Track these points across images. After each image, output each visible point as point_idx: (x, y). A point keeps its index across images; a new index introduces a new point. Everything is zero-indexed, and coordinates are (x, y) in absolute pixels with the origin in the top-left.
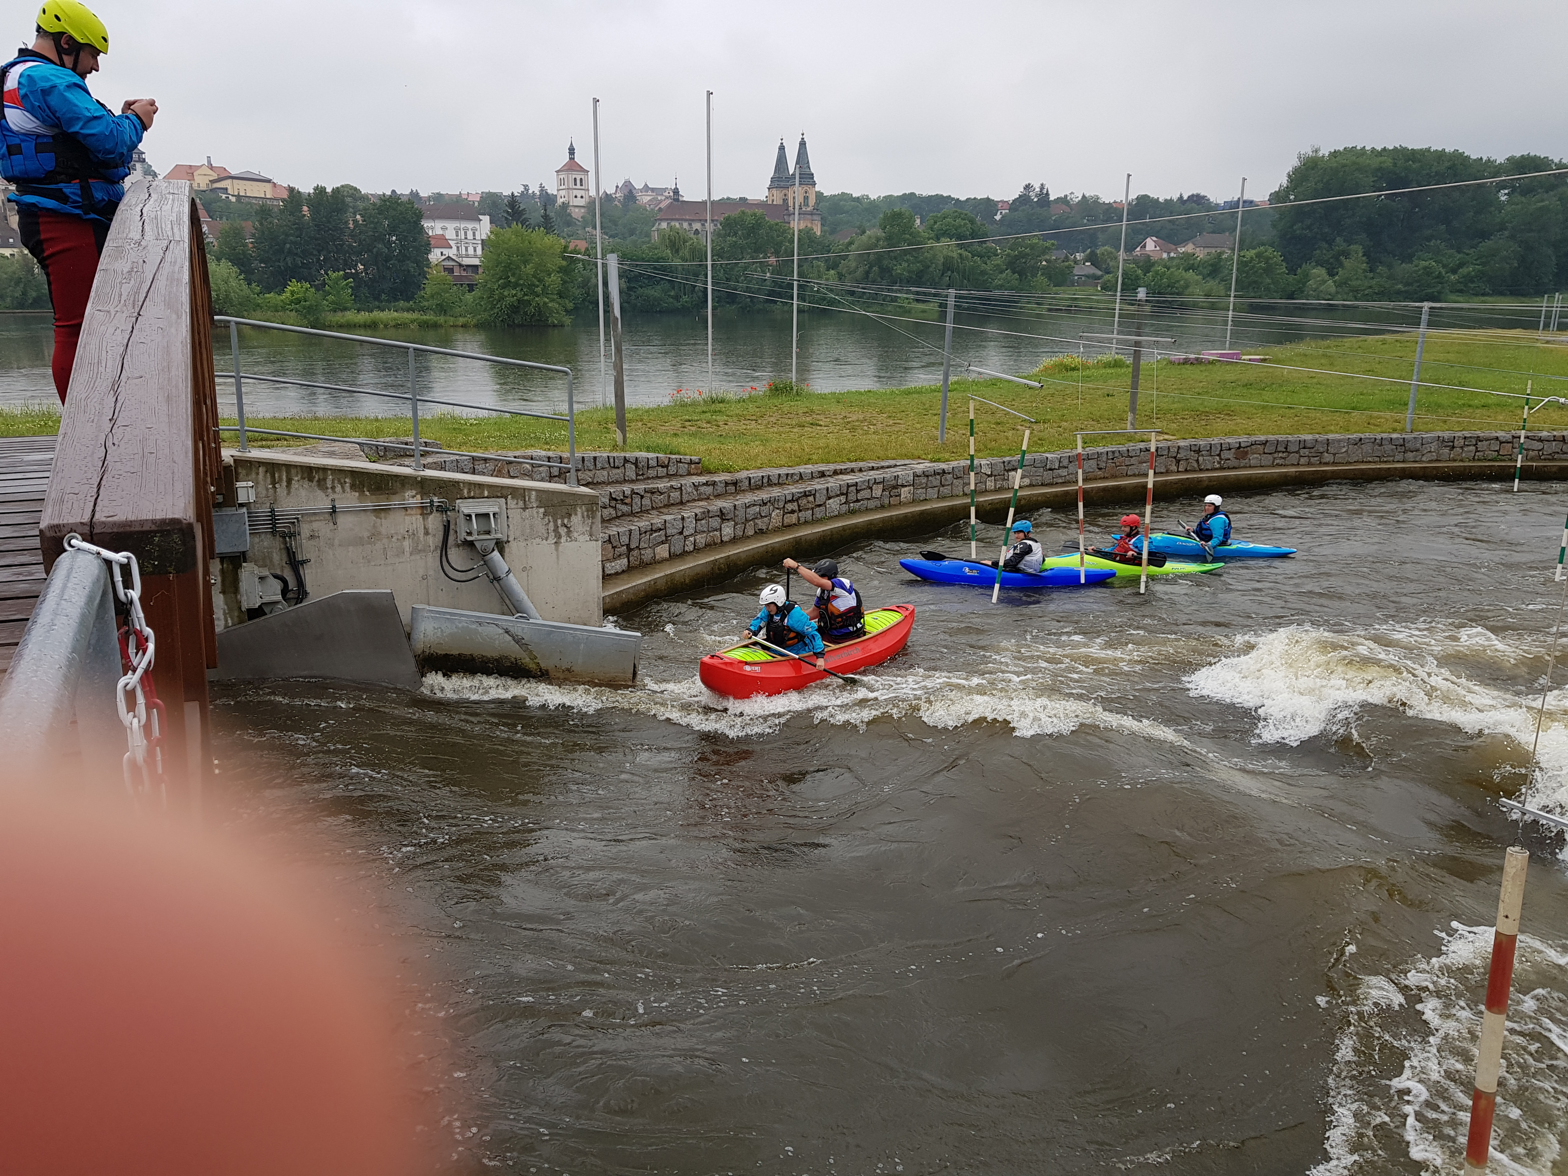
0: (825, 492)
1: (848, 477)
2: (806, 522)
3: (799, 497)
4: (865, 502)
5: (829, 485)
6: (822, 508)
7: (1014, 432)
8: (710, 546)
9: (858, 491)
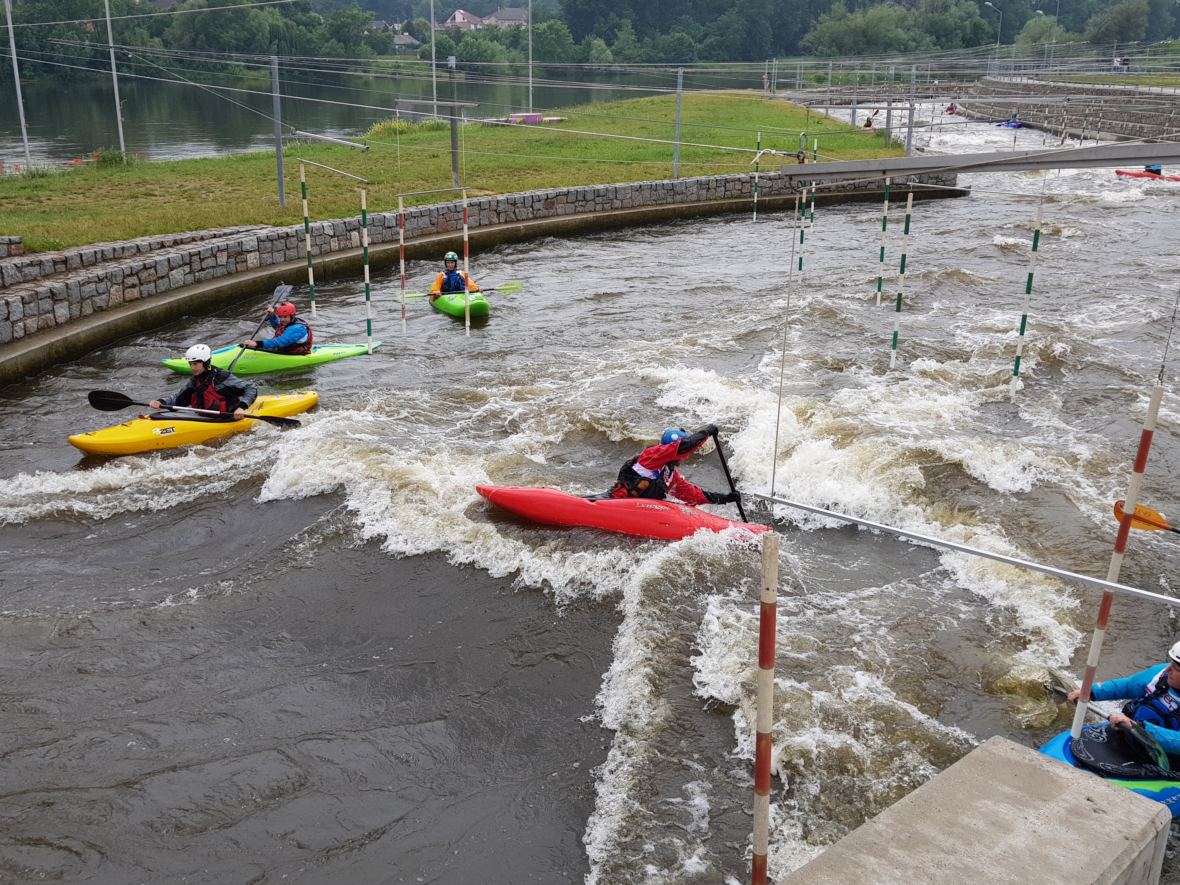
0: (167, 263)
1: (190, 246)
2: (150, 296)
3: (139, 271)
4: (211, 270)
5: (170, 256)
6: (166, 280)
7: (351, 193)
8: (43, 330)
9: (202, 260)
